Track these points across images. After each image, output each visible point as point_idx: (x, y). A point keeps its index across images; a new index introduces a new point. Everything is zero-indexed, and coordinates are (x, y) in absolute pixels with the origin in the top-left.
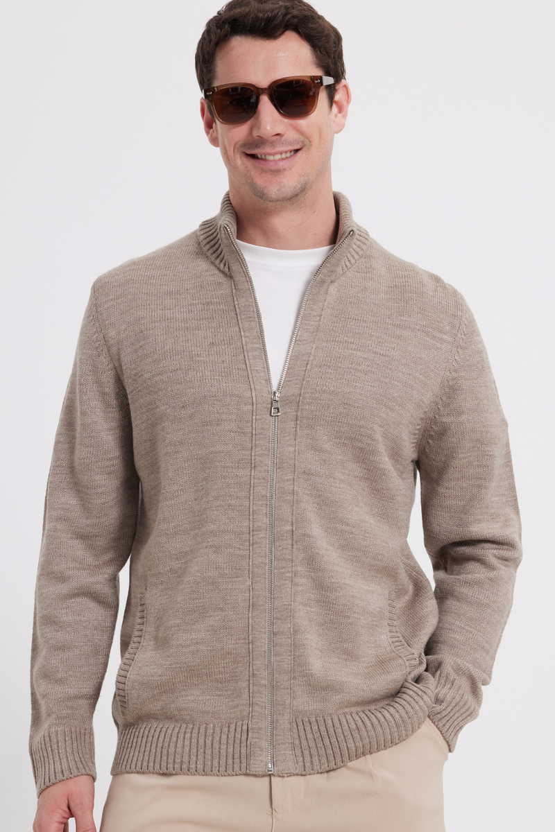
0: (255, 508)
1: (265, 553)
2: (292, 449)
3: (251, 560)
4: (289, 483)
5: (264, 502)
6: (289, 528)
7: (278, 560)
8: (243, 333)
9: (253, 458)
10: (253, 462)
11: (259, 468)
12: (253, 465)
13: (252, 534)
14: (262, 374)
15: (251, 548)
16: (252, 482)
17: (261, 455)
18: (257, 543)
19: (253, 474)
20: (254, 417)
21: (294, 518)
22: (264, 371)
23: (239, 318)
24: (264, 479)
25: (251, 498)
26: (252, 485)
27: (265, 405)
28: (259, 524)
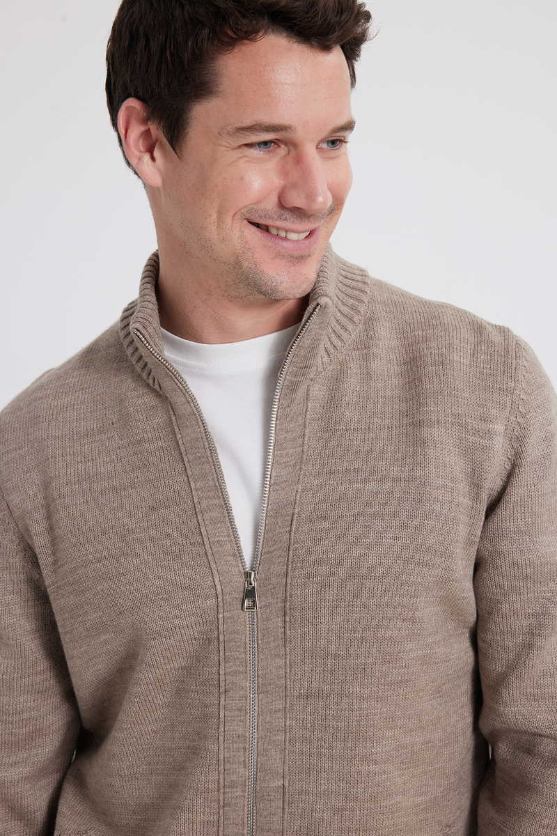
0: (227, 755)
1: (243, 820)
2: (280, 662)
3: (221, 829)
4: (278, 715)
5: (241, 745)
6: (279, 783)
7: (262, 830)
8: (193, 485)
9: (222, 678)
10: (222, 684)
11: (230, 694)
12: (222, 689)
13: (222, 791)
14: (228, 547)
15: (221, 812)
16: (222, 715)
17: (235, 673)
18: (229, 805)
19: (222, 702)
20: (220, 616)
21: (287, 768)
22: (230, 541)
23: (185, 459)
24: (240, 710)
25: (221, 738)
26: (222, 720)
27: (235, 595)
28: (233, 778)
